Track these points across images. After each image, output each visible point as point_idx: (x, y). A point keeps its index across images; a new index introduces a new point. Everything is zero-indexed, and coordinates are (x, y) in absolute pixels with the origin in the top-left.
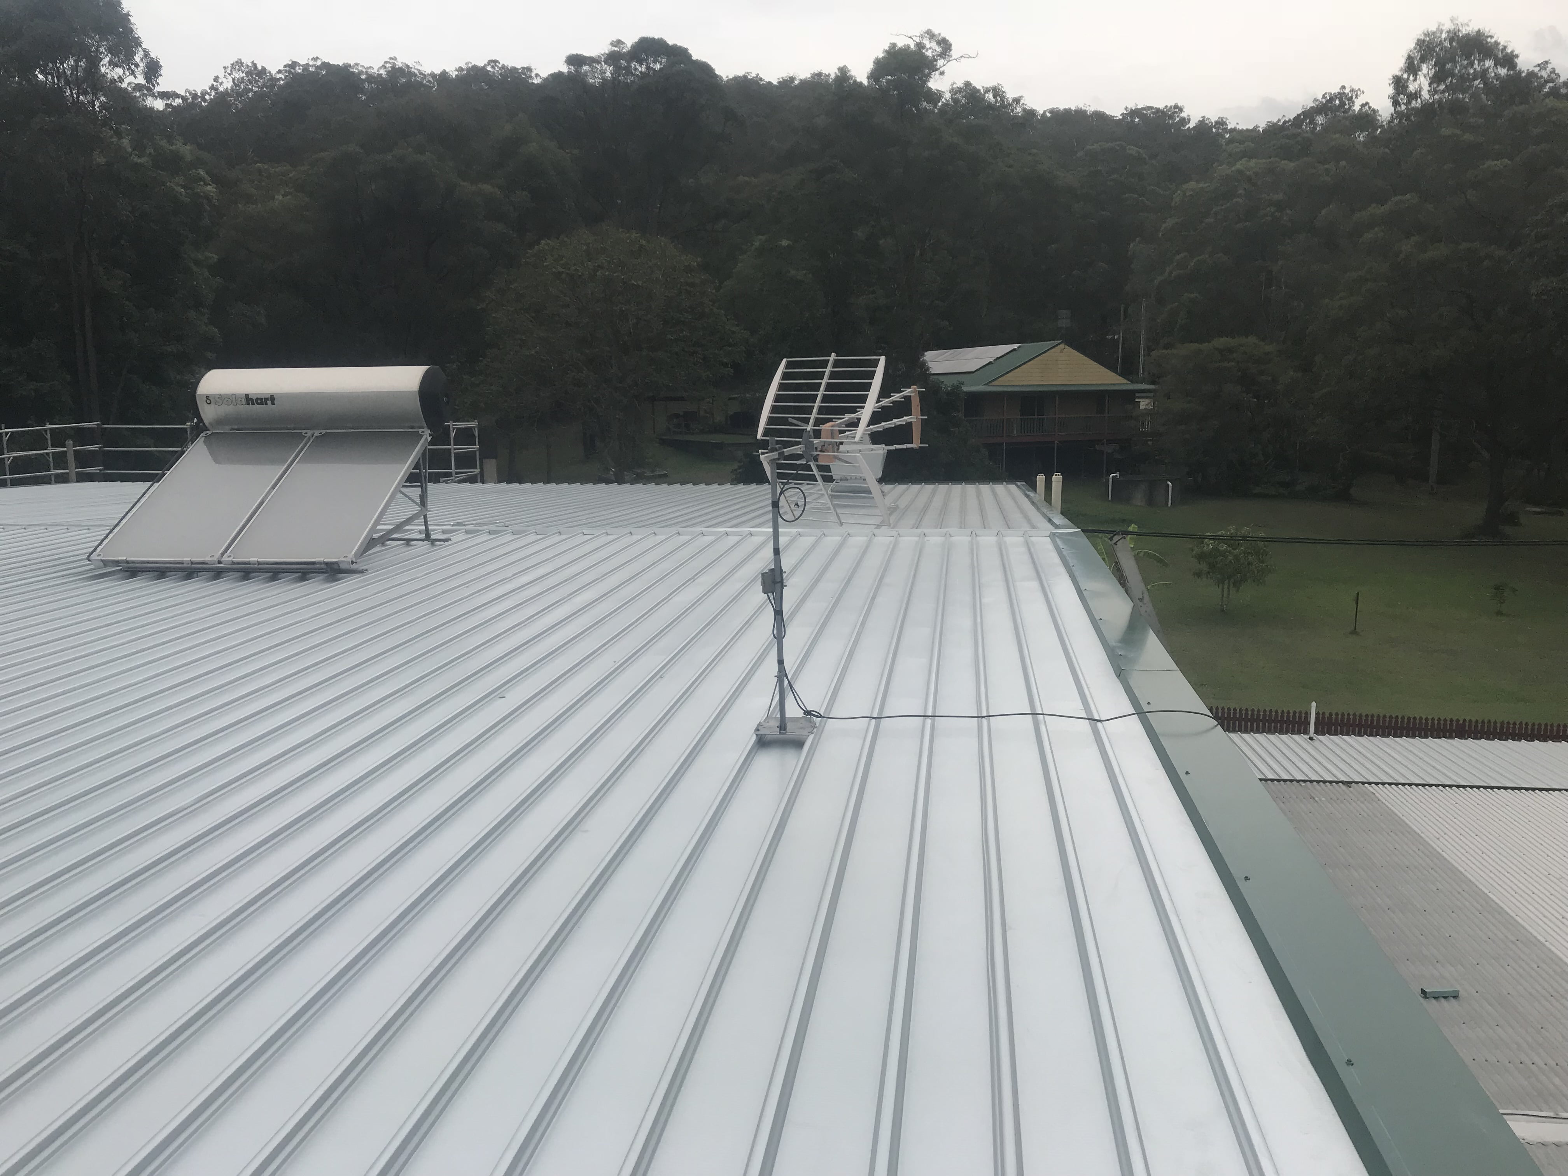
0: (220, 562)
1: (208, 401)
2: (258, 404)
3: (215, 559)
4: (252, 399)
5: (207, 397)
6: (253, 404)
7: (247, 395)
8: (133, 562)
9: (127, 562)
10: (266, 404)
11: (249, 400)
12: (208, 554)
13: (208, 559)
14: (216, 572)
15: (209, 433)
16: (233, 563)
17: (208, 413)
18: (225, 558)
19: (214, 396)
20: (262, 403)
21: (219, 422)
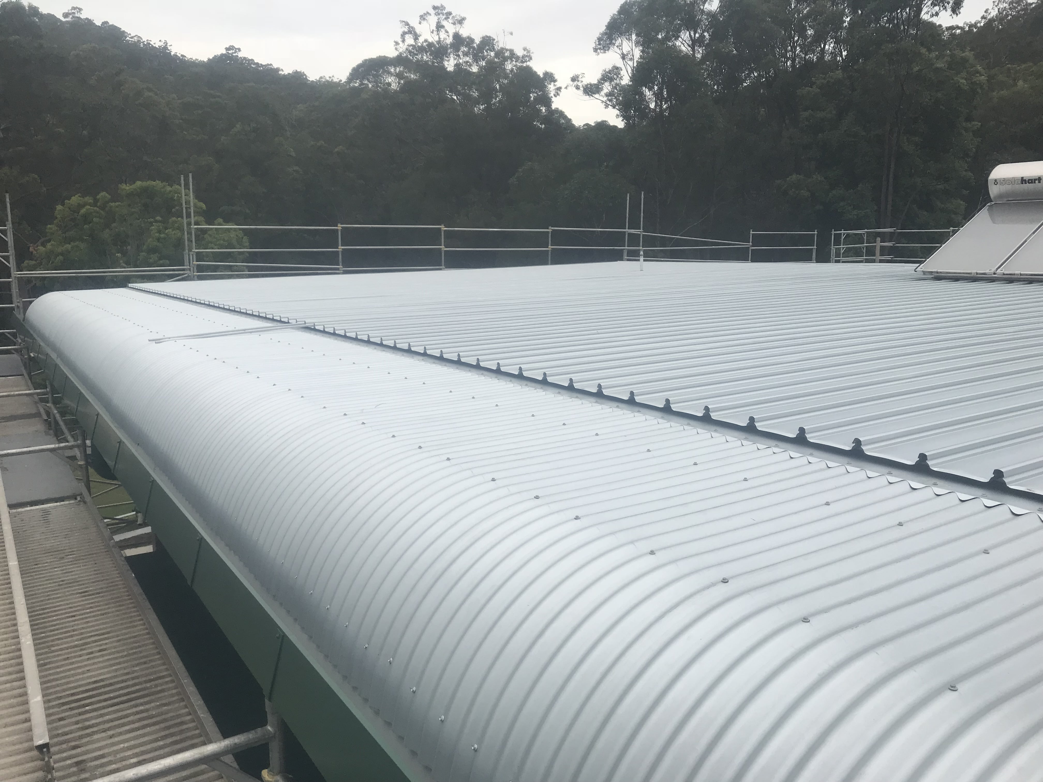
0: (994, 274)
1: (996, 183)
2: (1029, 183)
3: (992, 271)
4: (1025, 180)
5: (996, 180)
6: (1026, 183)
7: (1022, 178)
8: (941, 273)
9: (937, 273)
10: (1035, 183)
11: (1023, 181)
12: (988, 269)
13: (987, 271)
14: (991, 279)
15: (993, 203)
16: (1004, 274)
17: (994, 191)
18: (999, 271)
19: (1000, 179)
20: (1032, 183)
21: (1000, 196)
